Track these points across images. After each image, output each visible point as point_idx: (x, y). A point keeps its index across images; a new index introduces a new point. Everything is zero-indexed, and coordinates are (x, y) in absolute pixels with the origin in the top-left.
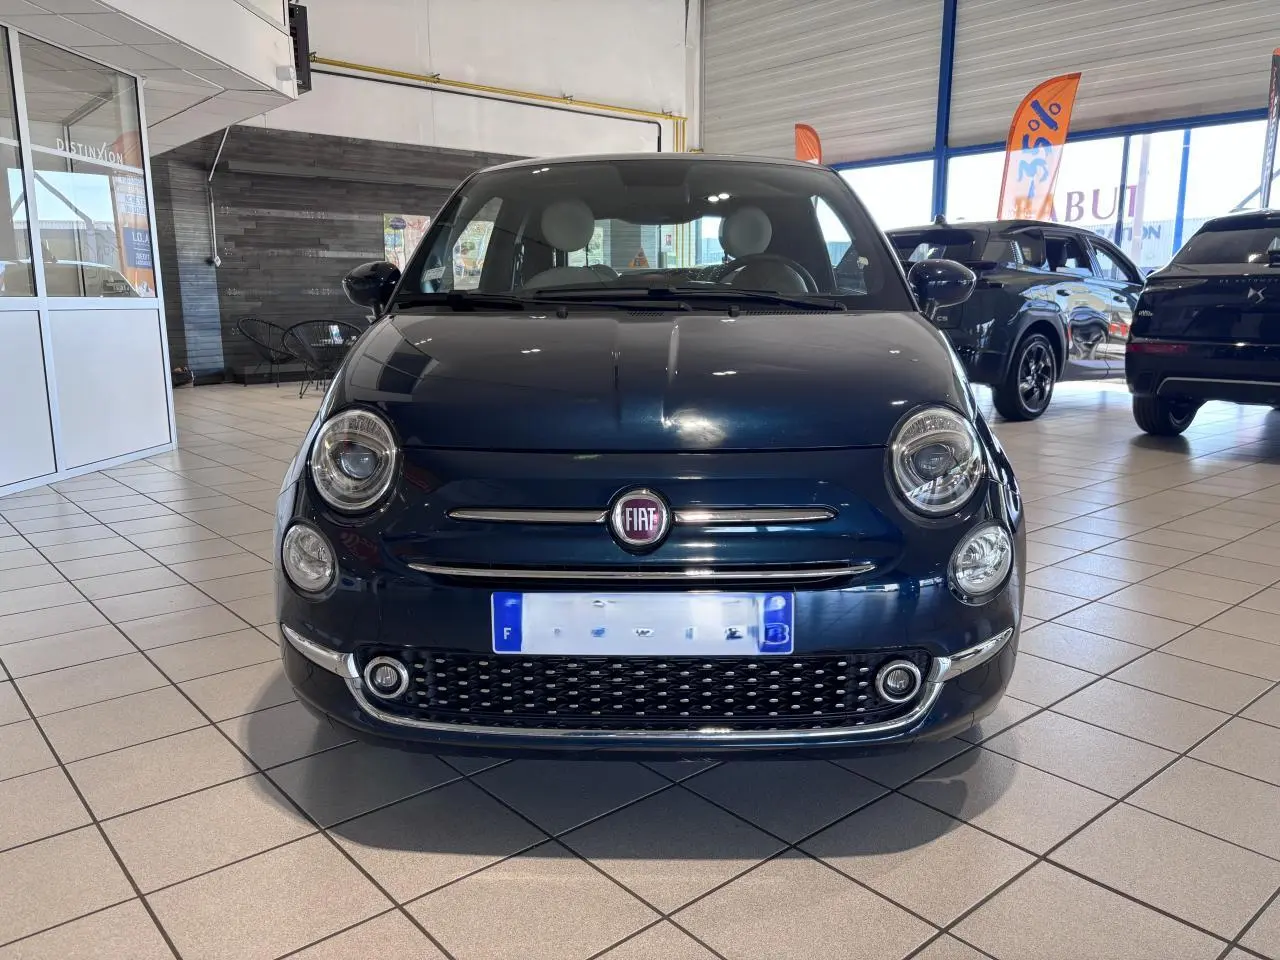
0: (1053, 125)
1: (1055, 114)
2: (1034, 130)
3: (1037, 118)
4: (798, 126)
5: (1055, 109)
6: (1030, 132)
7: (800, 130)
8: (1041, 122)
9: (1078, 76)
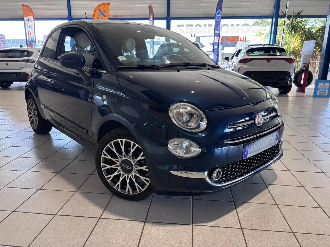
0: (104, 16)
1: (105, 13)
2: (99, 16)
3: (100, 13)
4: (22, 5)
5: (104, 11)
6: (99, 17)
7: (24, 7)
8: (101, 14)
9: (109, 4)
